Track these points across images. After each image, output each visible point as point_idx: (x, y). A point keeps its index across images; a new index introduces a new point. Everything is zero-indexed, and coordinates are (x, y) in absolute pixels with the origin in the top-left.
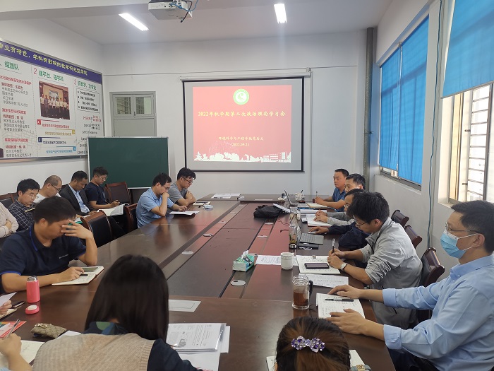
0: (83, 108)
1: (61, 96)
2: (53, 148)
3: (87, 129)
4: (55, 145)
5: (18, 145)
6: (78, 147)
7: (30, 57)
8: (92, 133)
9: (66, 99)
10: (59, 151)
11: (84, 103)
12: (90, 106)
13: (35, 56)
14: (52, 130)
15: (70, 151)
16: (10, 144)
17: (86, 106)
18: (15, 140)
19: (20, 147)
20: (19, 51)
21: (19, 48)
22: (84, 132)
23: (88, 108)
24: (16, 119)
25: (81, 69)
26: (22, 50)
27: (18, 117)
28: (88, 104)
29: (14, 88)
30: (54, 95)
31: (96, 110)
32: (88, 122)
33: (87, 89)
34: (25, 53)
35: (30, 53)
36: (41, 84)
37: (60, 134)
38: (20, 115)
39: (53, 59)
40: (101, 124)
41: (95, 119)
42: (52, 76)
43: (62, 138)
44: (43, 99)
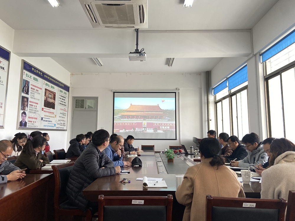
0: (60, 104)
1: (53, 97)
2: (46, 123)
3: (61, 115)
4: (47, 122)
5: (33, 121)
6: (56, 124)
7: (43, 76)
8: (63, 117)
9: (54, 99)
10: (49, 126)
11: (61, 101)
12: (63, 103)
13: (45, 76)
14: (47, 114)
15: (53, 126)
16: (30, 120)
17: (62, 103)
18: (32, 118)
19: (34, 122)
20: (39, 72)
21: (40, 71)
22: (60, 117)
23: (62, 104)
24: (34, 107)
25: (61, 83)
26: (41, 72)
27: (35, 106)
28: (63, 102)
29: (35, 91)
30: (50, 96)
31: (65, 105)
32: (62, 112)
33: (63, 94)
34: (41, 74)
35: (44, 74)
36: (46, 90)
37: (50, 116)
38: (36, 105)
39: (52, 78)
40: (66, 113)
41: (64, 110)
42: (50, 86)
43: (51, 119)
44: (45, 98)
